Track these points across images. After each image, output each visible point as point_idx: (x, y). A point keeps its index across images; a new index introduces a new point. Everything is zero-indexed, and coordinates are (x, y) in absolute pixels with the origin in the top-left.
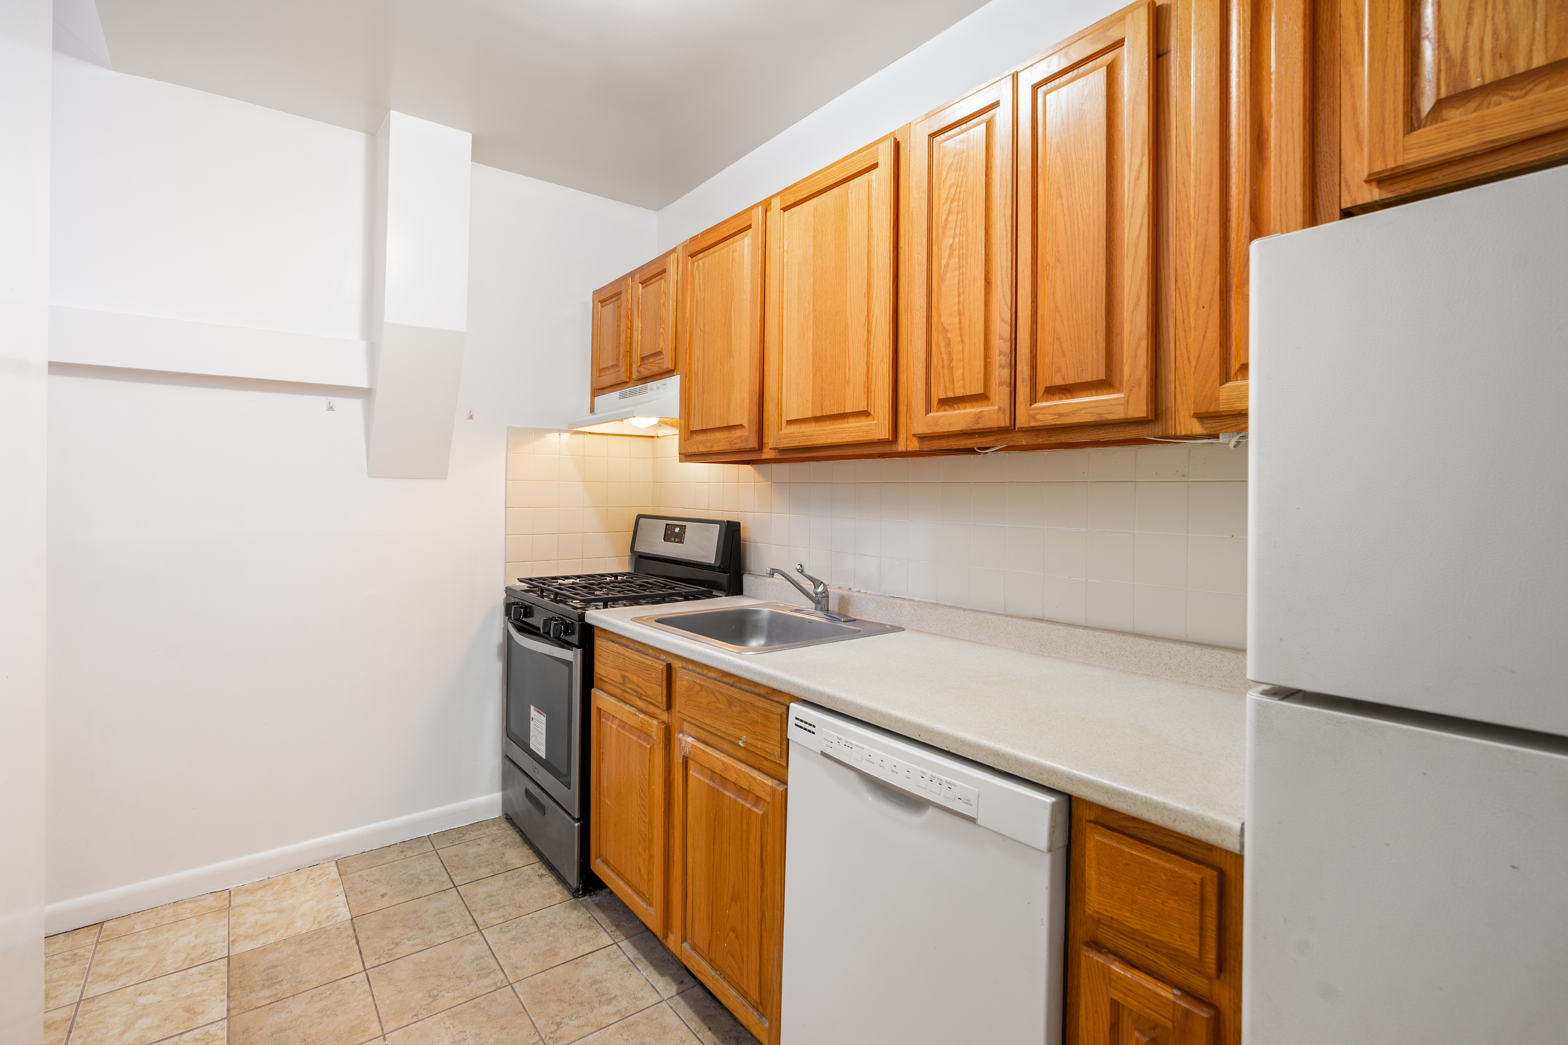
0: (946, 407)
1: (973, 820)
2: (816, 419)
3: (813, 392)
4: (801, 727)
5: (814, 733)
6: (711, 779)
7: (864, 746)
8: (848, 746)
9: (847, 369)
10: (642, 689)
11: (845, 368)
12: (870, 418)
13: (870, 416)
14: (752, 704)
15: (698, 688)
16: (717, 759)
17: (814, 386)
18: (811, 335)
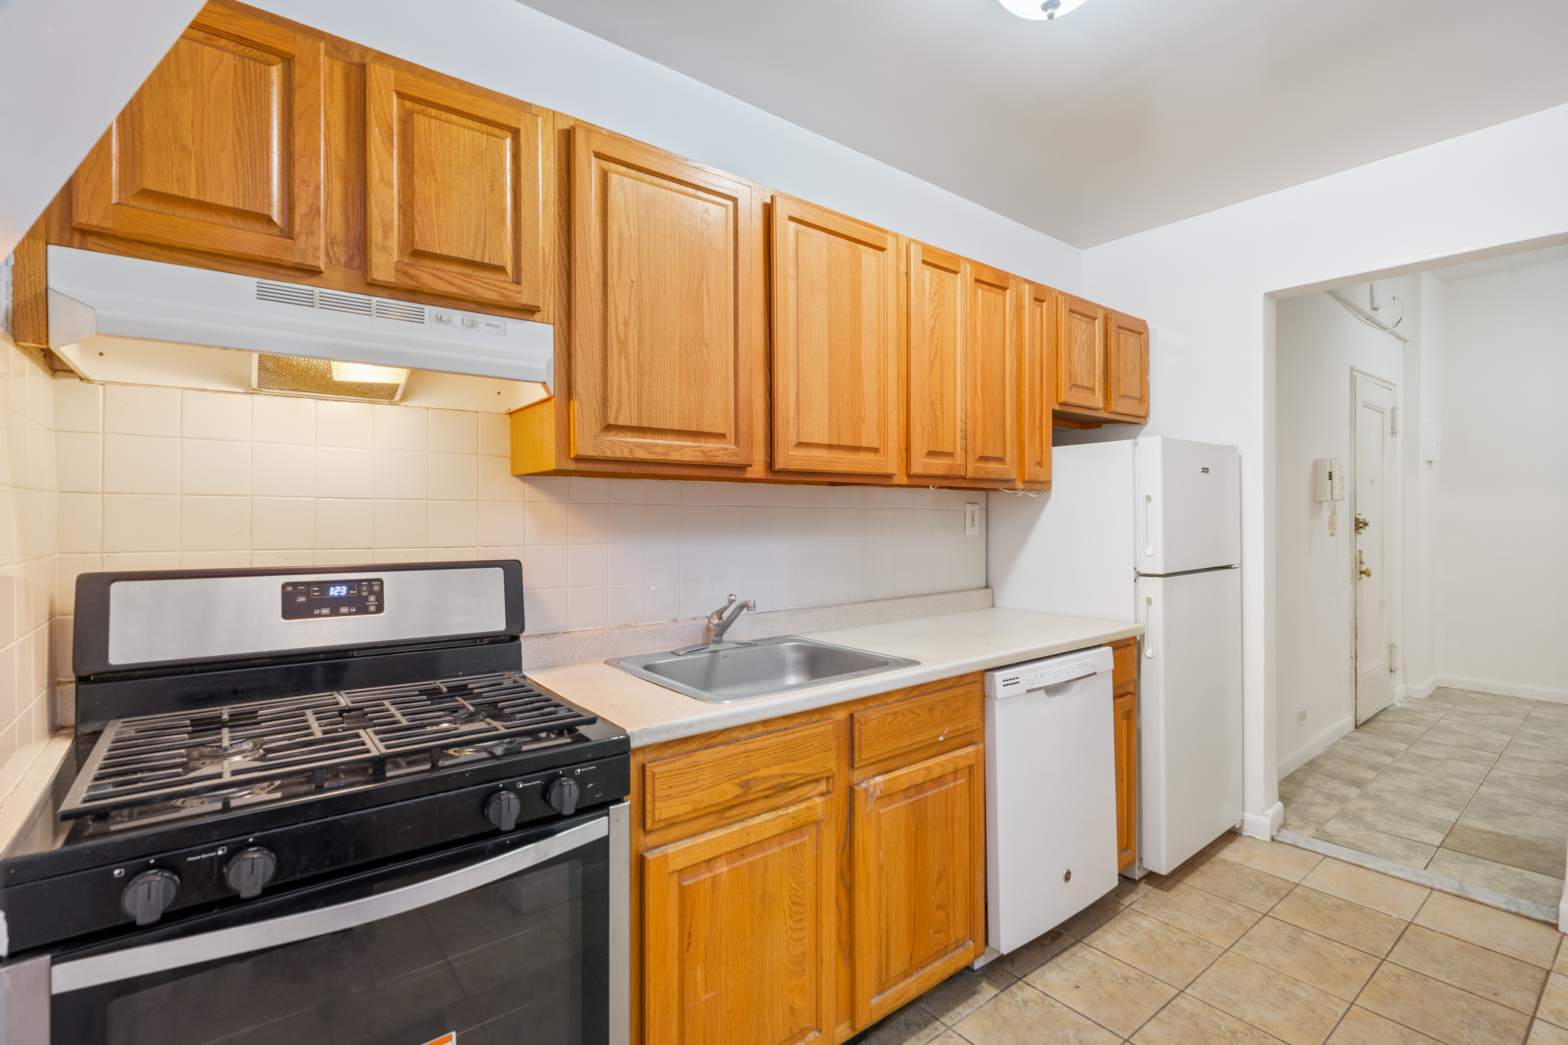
0: (930, 457)
1: (1095, 673)
2: (830, 447)
3: (829, 420)
4: (1008, 685)
5: (1018, 682)
6: (906, 798)
7: (1050, 670)
8: (1043, 675)
9: (863, 409)
10: (793, 774)
11: (861, 407)
12: (878, 454)
13: (878, 453)
14: (954, 697)
15: (891, 717)
16: (919, 770)
17: (830, 415)
18: (826, 364)
